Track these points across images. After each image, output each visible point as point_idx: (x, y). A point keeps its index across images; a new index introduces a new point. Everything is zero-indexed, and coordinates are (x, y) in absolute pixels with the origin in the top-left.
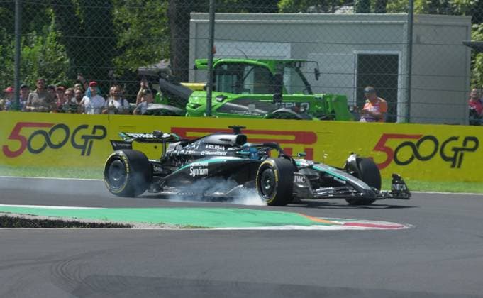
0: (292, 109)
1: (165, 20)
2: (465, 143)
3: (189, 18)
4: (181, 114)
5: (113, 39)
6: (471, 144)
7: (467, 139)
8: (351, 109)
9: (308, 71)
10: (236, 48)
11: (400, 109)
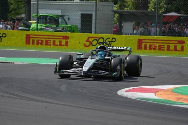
0: (62, 29)
1: (24, 2)
2: (112, 40)
3: (31, 2)
4: (29, 30)
5: (8, 8)
6: (114, 40)
7: (113, 38)
8: (79, 29)
9: (66, 18)
10: (45, 11)
11: (93, 30)
